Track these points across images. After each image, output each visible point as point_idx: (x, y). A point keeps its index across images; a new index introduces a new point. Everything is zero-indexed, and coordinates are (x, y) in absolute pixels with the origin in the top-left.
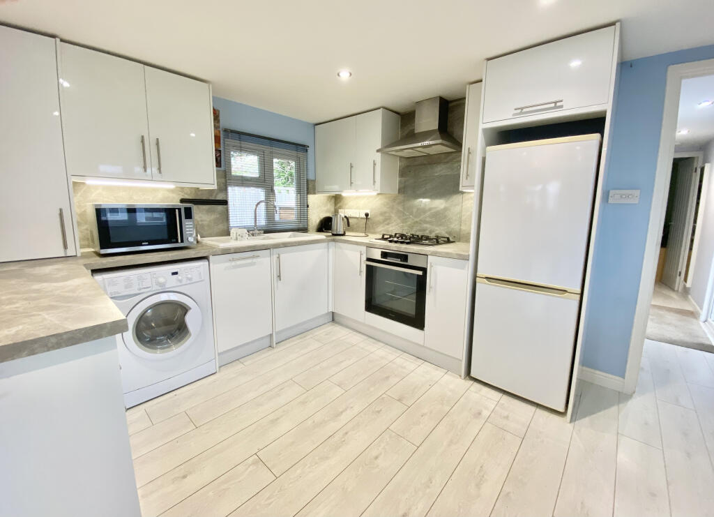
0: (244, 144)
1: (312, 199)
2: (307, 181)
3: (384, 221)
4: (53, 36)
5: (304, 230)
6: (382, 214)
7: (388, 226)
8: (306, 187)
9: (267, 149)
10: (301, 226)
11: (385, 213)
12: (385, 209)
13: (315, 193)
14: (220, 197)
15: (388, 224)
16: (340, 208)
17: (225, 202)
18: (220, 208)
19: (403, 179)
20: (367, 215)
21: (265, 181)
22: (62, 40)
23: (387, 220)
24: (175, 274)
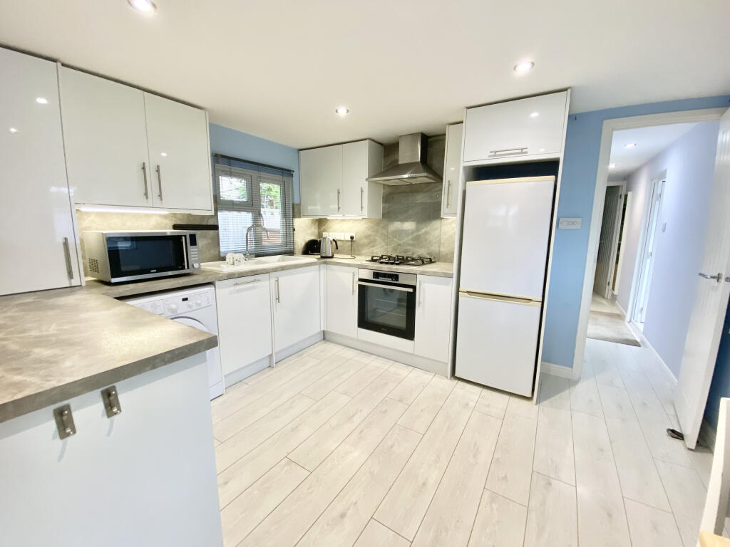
0: (234, 169)
1: (299, 223)
2: (293, 204)
3: (369, 243)
4: (54, 60)
5: (291, 253)
6: (367, 237)
7: (373, 248)
8: (291, 210)
9: (255, 174)
10: (288, 249)
11: (370, 236)
12: (369, 233)
13: (300, 217)
14: (211, 222)
15: (373, 246)
16: (325, 231)
17: (216, 227)
18: (212, 232)
19: (387, 205)
20: (352, 238)
21: (252, 205)
22: (63, 65)
23: (372, 243)
24: (185, 299)
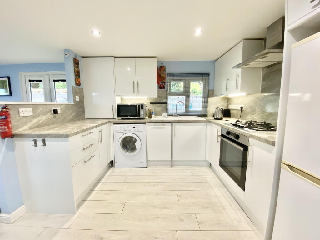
0: (175, 78)
1: (210, 100)
2: (209, 90)
3: (252, 111)
4: (112, 57)
5: (205, 116)
6: (251, 107)
7: (253, 116)
8: (208, 93)
9: (186, 78)
10: (203, 113)
11: (252, 106)
12: (252, 104)
13: (213, 96)
14: (164, 101)
15: (254, 114)
16: (230, 104)
17: (166, 103)
18: (164, 105)
19: (264, 83)
20: (242, 108)
21: (186, 93)
22: (115, 57)
24: (134, 127)
